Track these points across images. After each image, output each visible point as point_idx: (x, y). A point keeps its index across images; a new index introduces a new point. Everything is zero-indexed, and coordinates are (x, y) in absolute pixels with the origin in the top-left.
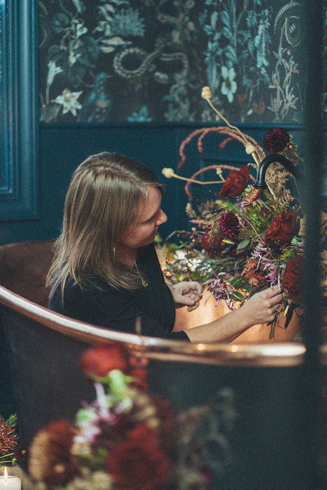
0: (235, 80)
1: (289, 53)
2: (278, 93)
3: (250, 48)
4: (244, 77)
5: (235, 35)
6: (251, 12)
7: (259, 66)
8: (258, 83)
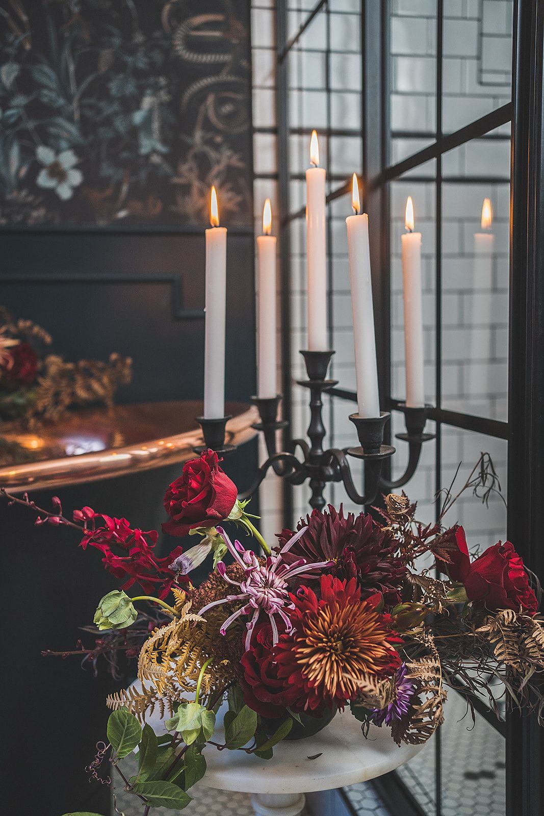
0: (76, 167)
1: (219, 139)
2: (195, 190)
3: (120, 125)
4: (104, 166)
5: (75, 104)
6: (121, 76)
7: (144, 150)
8: (143, 175)
